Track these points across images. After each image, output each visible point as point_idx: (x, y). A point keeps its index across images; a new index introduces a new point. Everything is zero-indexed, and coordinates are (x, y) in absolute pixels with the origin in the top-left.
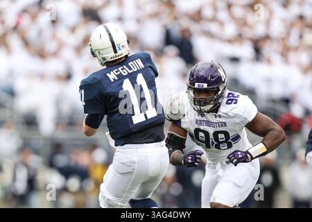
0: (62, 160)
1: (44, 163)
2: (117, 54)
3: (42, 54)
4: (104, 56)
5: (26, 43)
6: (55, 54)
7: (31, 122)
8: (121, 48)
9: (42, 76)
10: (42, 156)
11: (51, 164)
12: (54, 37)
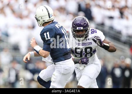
0: (31, 66)
1: (23, 68)
2: (50, 19)
3: (21, 17)
4: (44, 20)
5: (13, 11)
6: (27, 17)
7: (16, 48)
8: (52, 16)
9: (21, 27)
10: (22, 64)
11: (26, 68)
12: (26, 9)
